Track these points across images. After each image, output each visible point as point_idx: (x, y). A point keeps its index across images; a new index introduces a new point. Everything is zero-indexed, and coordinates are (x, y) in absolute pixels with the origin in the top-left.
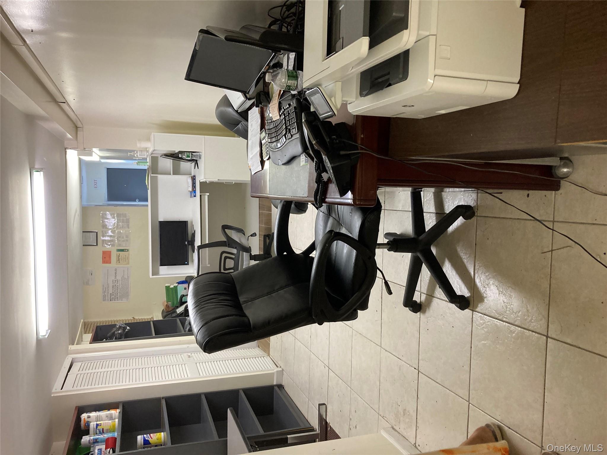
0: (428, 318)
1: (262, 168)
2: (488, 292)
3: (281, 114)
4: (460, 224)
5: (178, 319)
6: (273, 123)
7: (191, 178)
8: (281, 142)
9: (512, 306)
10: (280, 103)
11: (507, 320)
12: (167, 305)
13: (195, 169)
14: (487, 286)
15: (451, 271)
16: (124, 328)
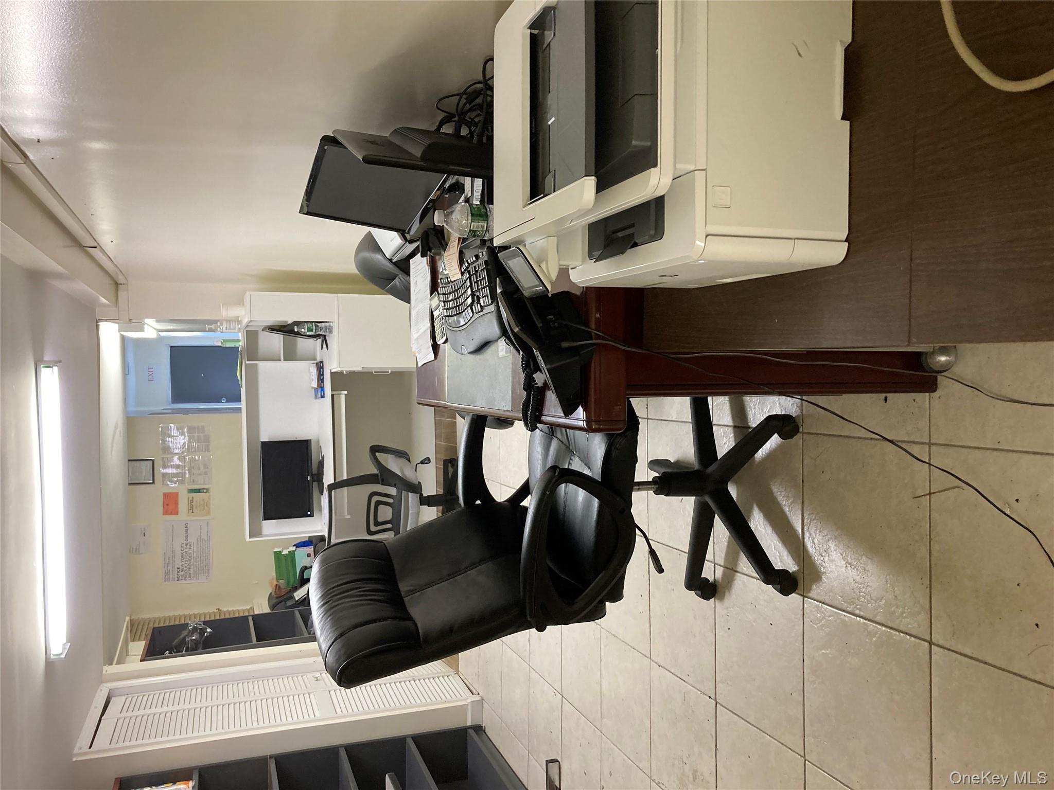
0: (729, 609)
1: (436, 357)
2: (827, 565)
3: (463, 270)
4: (776, 446)
5: (297, 611)
6: (451, 284)
7: (315, 365)
8: (464, 316)
9: (869, 589)
10: (461, 253)
11: (862, 613)
12: (277, 585)
13: (322, 349)
14: (825, 553)
15: (763, 527)
16: (202, 631)
